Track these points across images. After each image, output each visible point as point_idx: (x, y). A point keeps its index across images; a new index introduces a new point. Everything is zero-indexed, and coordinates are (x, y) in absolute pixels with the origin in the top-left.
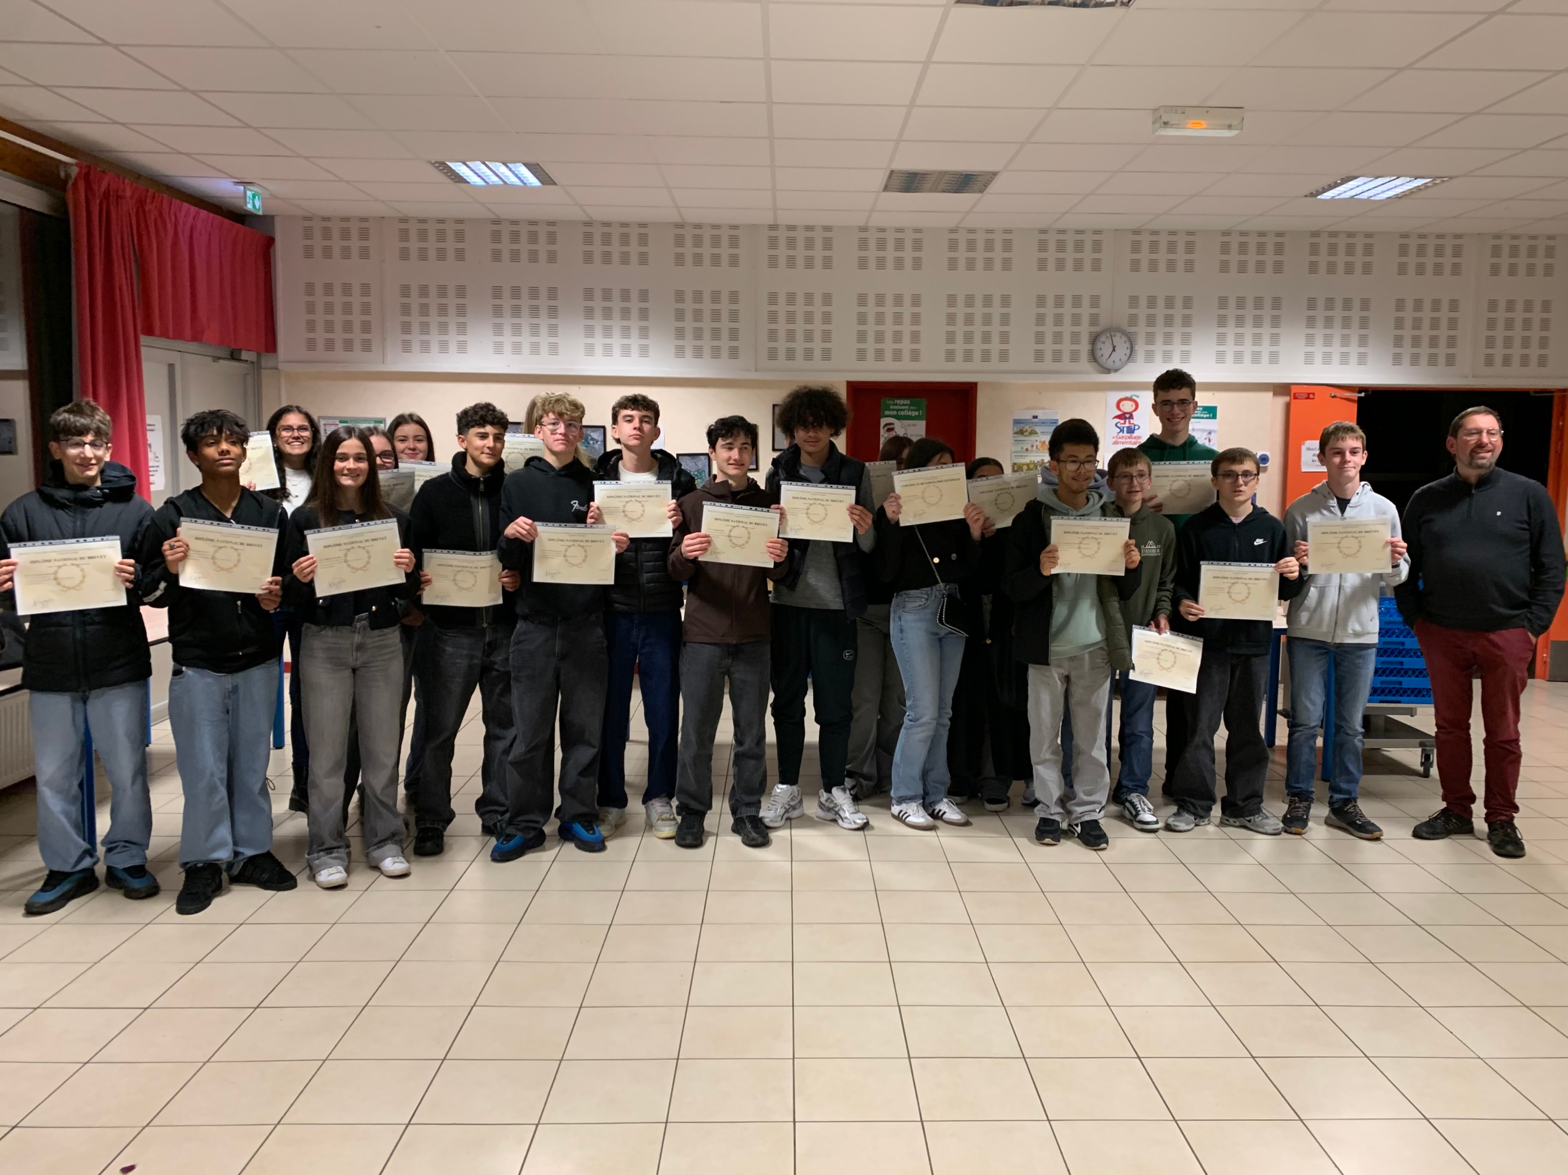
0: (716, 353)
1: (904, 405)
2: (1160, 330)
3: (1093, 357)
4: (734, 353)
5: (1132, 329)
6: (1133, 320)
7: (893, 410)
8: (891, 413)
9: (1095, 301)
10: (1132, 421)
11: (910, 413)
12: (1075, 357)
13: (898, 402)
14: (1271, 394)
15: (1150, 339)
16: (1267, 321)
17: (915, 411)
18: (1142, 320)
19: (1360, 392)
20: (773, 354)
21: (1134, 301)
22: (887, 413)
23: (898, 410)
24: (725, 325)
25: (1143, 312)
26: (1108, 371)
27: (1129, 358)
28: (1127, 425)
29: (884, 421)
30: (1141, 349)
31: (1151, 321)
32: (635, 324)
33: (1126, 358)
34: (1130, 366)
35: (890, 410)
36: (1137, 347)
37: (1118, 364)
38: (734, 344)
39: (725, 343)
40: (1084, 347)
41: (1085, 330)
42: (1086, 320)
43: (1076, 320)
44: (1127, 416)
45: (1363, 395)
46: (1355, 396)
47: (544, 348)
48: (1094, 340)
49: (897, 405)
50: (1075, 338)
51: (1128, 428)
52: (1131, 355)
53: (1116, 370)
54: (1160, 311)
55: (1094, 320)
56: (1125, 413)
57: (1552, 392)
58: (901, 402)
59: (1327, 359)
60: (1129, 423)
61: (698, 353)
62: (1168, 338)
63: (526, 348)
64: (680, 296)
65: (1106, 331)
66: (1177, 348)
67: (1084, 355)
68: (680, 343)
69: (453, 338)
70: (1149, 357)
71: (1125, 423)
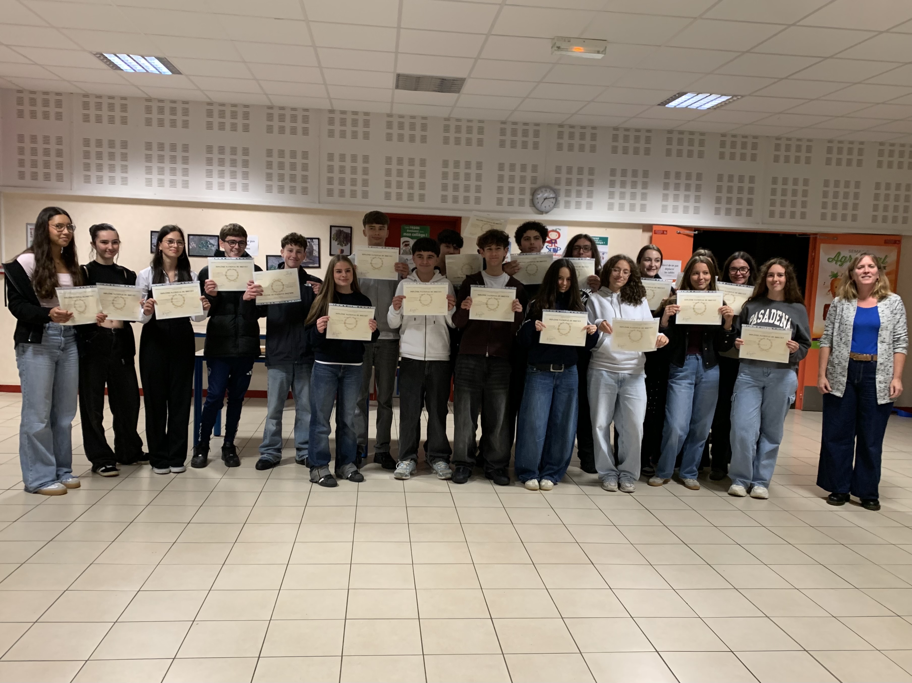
0: (293, 190)
1: (416, 230)
2: (574, 188)
3: (533, 204)
4: (305, 191)
5: (557, 187)
6: (558, 181)
7: (409, 233)
8: (408, 234)
9: (535, 168)
10: (556, 245)
12: (522, 203)
13: (412, 227)
14: (641, 231)
15: (568, 193)
16: (639, 185)
18: (563, 181)
19: (695, 231)
20: (330, 193)
21: (558, 169)
22: (405, 234)
23: (412, 233)
24: (299, 173)
25: (564, 176)
26: (541, 213)
27: (555, 205)
28: (553, 247)
29: (403, 240)
30: (562, 199)
31: (569, 182)
33: (553, 205)
34: (555, 210)
35: (407, 233)
36: (559, 198)
37: (548, 208)
38: (305, 185)
39: (299, 185)
40: (527, 197)
41: (528, 186)
42: (528, 180)
43: (523, 180)
44: (553, 241)
45: (696, 232)
46: (692, 233)
48: (534, 193)
49: (411, 229)
50: (522, 191)
51: (554, 249)
52: (556, 204)
53: (547, 213)
54: (575, 176)
55: (534, 180)
56: (552, 240)
57: (809, 235)
58: (415, 228)
59: (675, 209)
60: (555, 245)
61: (281, 190)
62: (579, 194)
63: (167, 183)
64: (269, 153)
65: (540, 188)
66: (584, 200)
67: (527, 202)
68: (269, 183)
69: (118, 175)
70: (567, 205)
71: (552, 246)
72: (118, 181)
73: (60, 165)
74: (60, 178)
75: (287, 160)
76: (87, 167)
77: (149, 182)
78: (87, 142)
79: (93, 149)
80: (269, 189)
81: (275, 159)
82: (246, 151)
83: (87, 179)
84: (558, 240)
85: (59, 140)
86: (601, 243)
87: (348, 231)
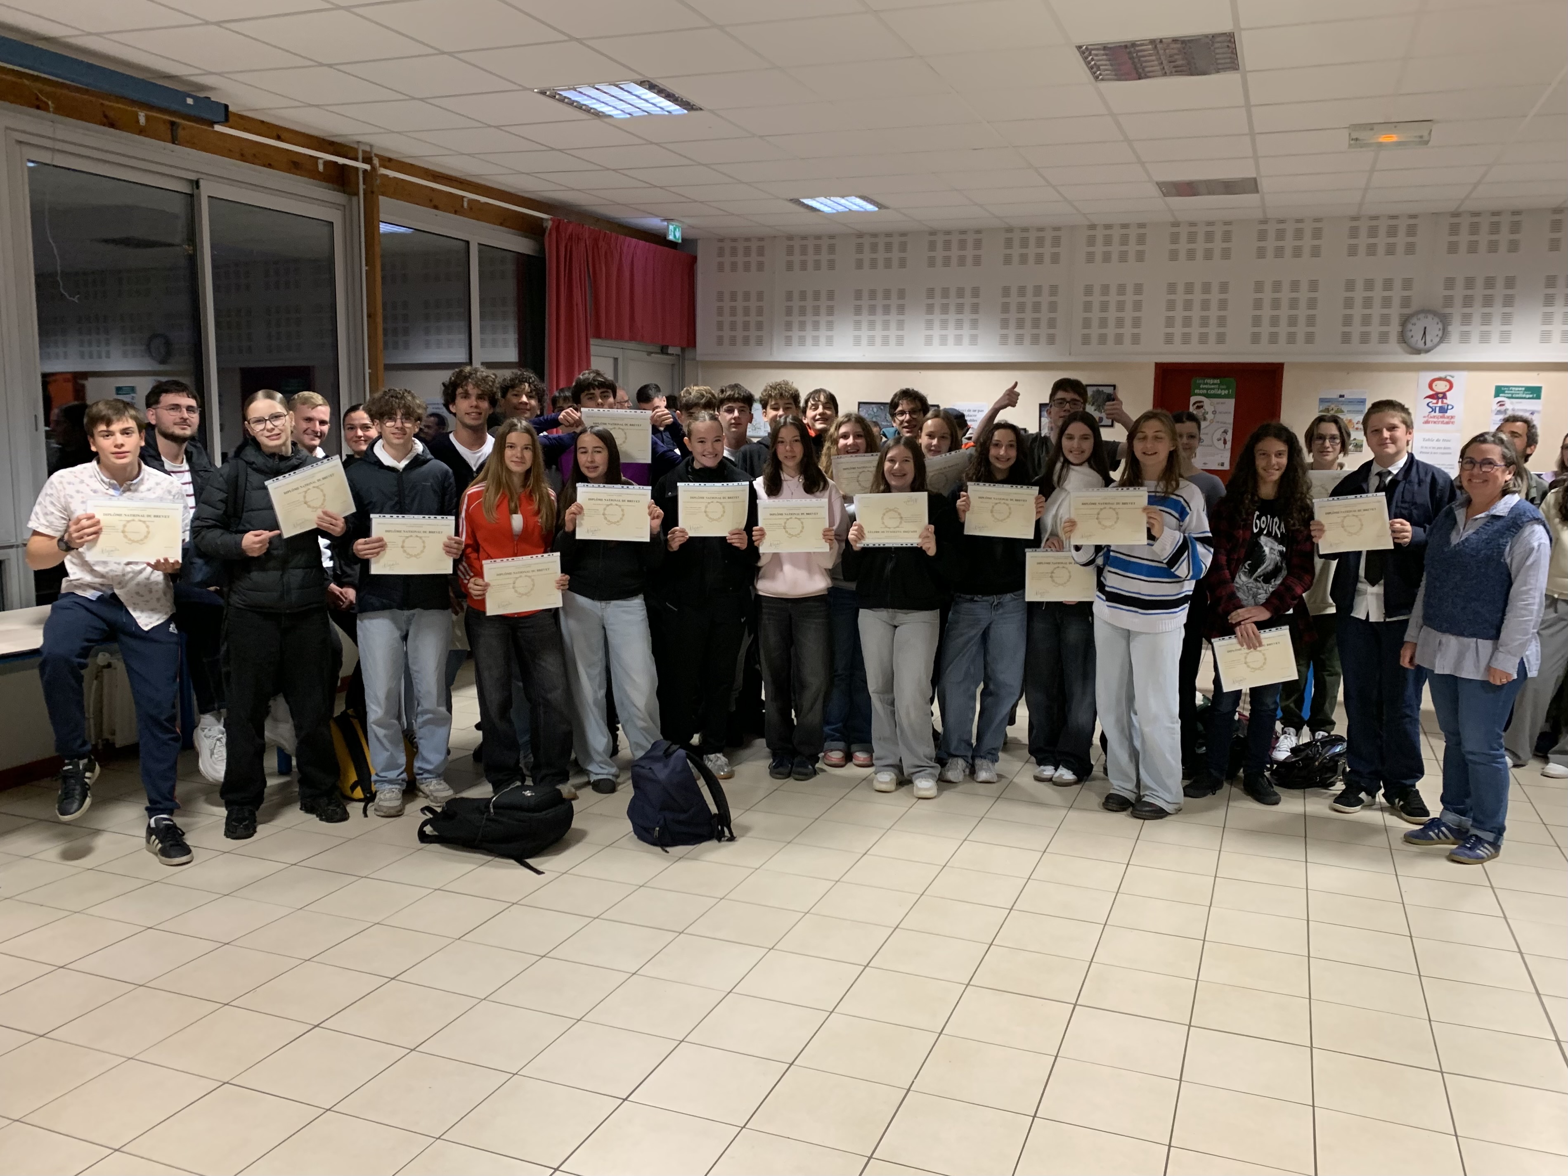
0: (1035, 340)
1: (1213, 384)
2: (1477, 311)
3: (1403, 338)
4: (1051, 340)
5: (1447, 310)
6: (1448, 301)
7: (1203, 389)
8: (1201, 392)
9: (1407, 284)
10: (1445, 401)
11: (1219, 392)
12: (1384, 338)
13: (1209, 381)
15: (1466, 319)
17: (1225, 389)
18: (1458, 301)
20: (1086, 340)
21: (1450, 283)
22: (1197, 391)
23: (1207, 389)
24: (1045, 315)
25: (1459, 292)
26: (1418, 352)
27: (1441, 338)
28: (1440, 404)
29: (1193, 399)
30: (1455, 329)
31: (1468, 301)
32: (967, 316)
33: (1438, 339)
34: (1444, 347)
35: (1200, 389)
36: (1450, 328)
37: (1429, 344)
38: (1051, 331)
39: (1044, 331)
40: (1394, 329)
41: (1395, 312)
42: (1396, 302)
43: (1387, 302)
44: (1440, 396)
47: (893, 341)
48: (1405, 321)
49: (1207, 384)
50: (1385, 320)
51: (1441, 408)
52: (1444, 337)
53: (1427, 351)
54: (1479, 291)
55: (1406, 302)
56: (1438, 393)
58: (1211, 381)
60: (1442, 402)
61: (1020, 340)
62: (1486, 319)
63: (878, 341)
64: (1006, 291)
65: (1417, 313)
66: (1496, 328)
67: (1394, 337)
68: (1005, 332)
69: (823, 333)
70: (1465, 338)
71: (1437, 403)
72: (823, 341)
73: (760, 326)
74: (759, 342)
75: (1029, 299)
76: (789, 326)
77: (857, 341)
78: (789, 296)
79: (796, 304)
80: (1004, 340)
81: (1014, 300)
82: (976, 292)
83: (788, 341)
84: (1448, 394)
85: (760, 296)
86: (1528, 396)
87: (1109, 390)
